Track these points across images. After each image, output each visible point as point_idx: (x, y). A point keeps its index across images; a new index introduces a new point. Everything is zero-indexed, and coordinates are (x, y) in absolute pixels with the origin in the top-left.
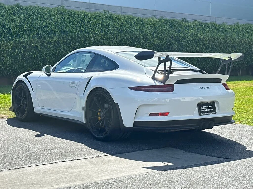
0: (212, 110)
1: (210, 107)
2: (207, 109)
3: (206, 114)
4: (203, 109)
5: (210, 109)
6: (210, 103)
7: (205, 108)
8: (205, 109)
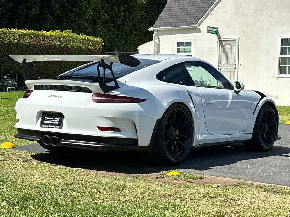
0: (57, 123)
1: (56, 120)
2: (52, 121)
3: (48, 126)
4: (46, 121)
5: (55, 121)
6: (58, 114)
7: (50, 119)
8: (50, 121)
